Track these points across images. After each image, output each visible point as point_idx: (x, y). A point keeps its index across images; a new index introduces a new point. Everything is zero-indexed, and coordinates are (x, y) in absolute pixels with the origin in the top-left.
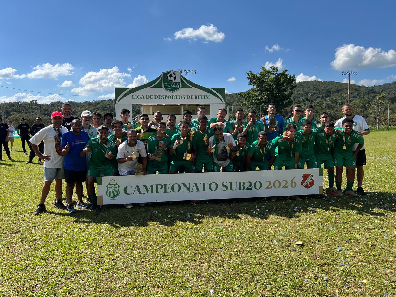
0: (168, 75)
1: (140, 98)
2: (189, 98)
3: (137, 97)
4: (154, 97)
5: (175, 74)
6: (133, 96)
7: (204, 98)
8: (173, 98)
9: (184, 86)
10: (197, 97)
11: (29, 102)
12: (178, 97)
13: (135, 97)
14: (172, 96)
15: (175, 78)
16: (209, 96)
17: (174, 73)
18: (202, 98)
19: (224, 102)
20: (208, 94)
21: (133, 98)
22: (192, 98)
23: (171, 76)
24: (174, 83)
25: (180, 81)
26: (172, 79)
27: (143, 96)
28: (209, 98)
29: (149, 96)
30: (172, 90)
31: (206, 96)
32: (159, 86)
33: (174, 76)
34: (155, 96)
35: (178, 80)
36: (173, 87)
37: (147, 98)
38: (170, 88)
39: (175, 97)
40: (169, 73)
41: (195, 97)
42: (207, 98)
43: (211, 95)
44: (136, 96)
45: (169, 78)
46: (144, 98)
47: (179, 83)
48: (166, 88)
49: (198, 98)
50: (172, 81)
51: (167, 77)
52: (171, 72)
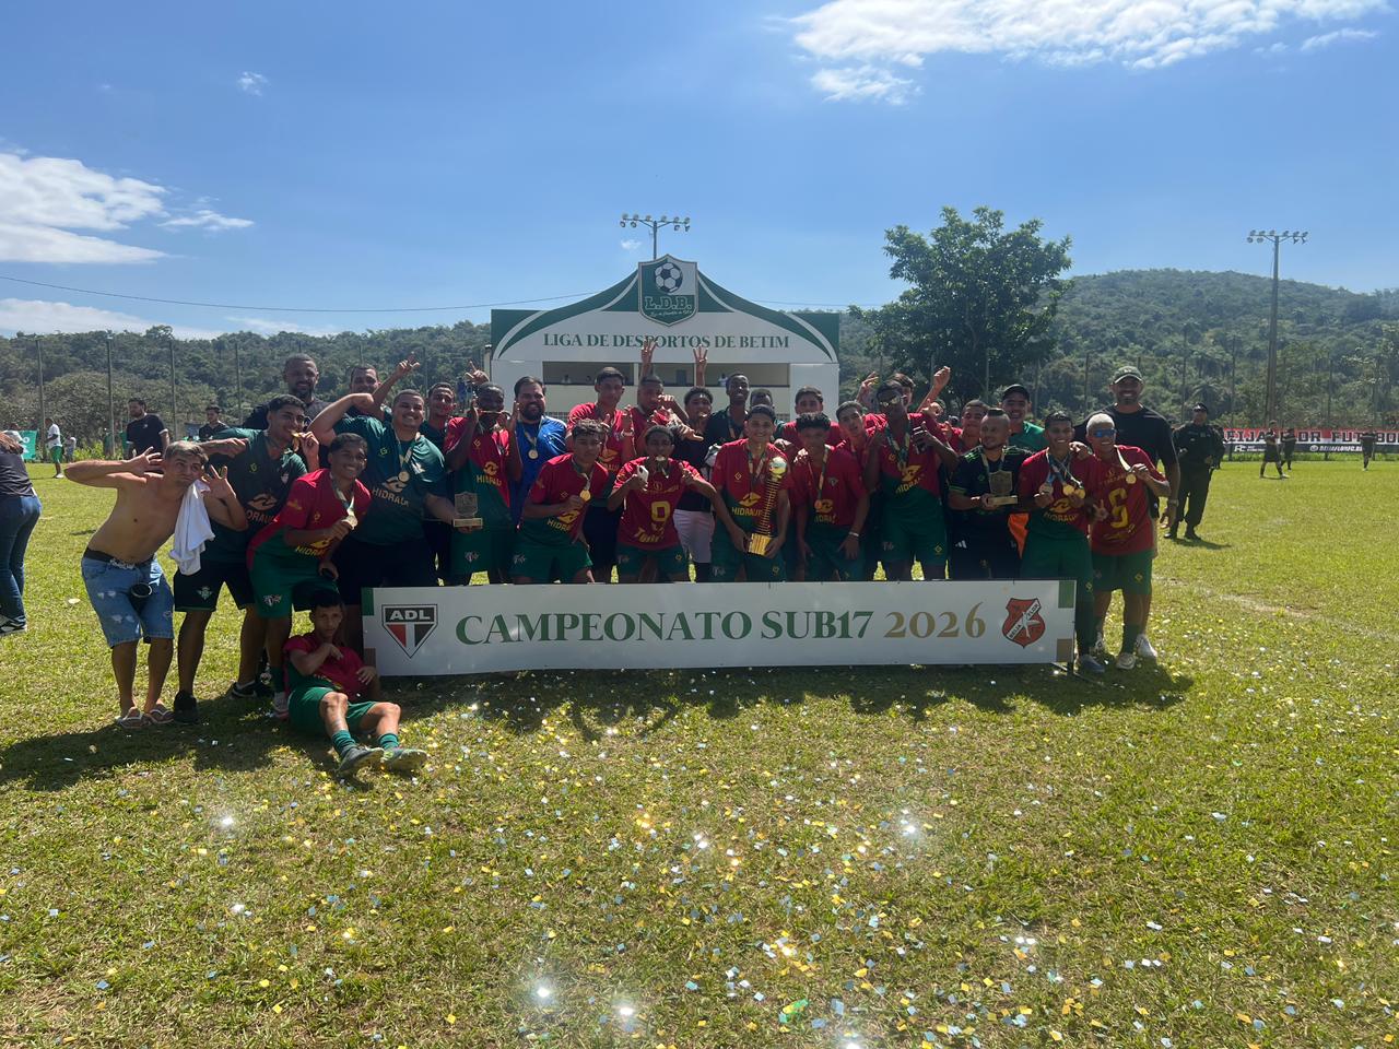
0: (658, 271)
1: (569, 342)
2: (723, 344)
3: (559, 340)
4: (613, 341)
5: (678, 269)
6: (546, 336)
7: (772, 345)
8: (670, 346)
9: (708, 305)
10: (749, 341)
11: (144, 334)
12: (687, 340)
13: (551, 339)
14: (670, 338)
15: (679, 283)
16: (786, 338)
17: (675, 267)
18: (764, 346)
19: (835, 359)
20: (783, 332)
21: (546, 344)
22: (732, 345)
23: (666, 274)
24: (674, 296)
25: (693, 291)
26: (670, 283)
27: (577, 336)
28: (786, 346)
29: (597, 339)
30: (669, 320)
31: (778, 338)
32: (628, 305)
33: (675, 274)
34: (615, 337)
35: (688, 288)
36: (671, 310)
37: (590, 344)
38: (662, 311)
39: (679, 342)
40: (661, 264)
41: (742, 341)
42: (781, 344)
43: (793, 337)
44: (556, 336)
45: (660, 282)
46: (580, 344)
47: (691, 298)
48: (648, 313)
49: (752, 346)
50: (668, 290)
51: (655, 277)
52: (665, 262)
